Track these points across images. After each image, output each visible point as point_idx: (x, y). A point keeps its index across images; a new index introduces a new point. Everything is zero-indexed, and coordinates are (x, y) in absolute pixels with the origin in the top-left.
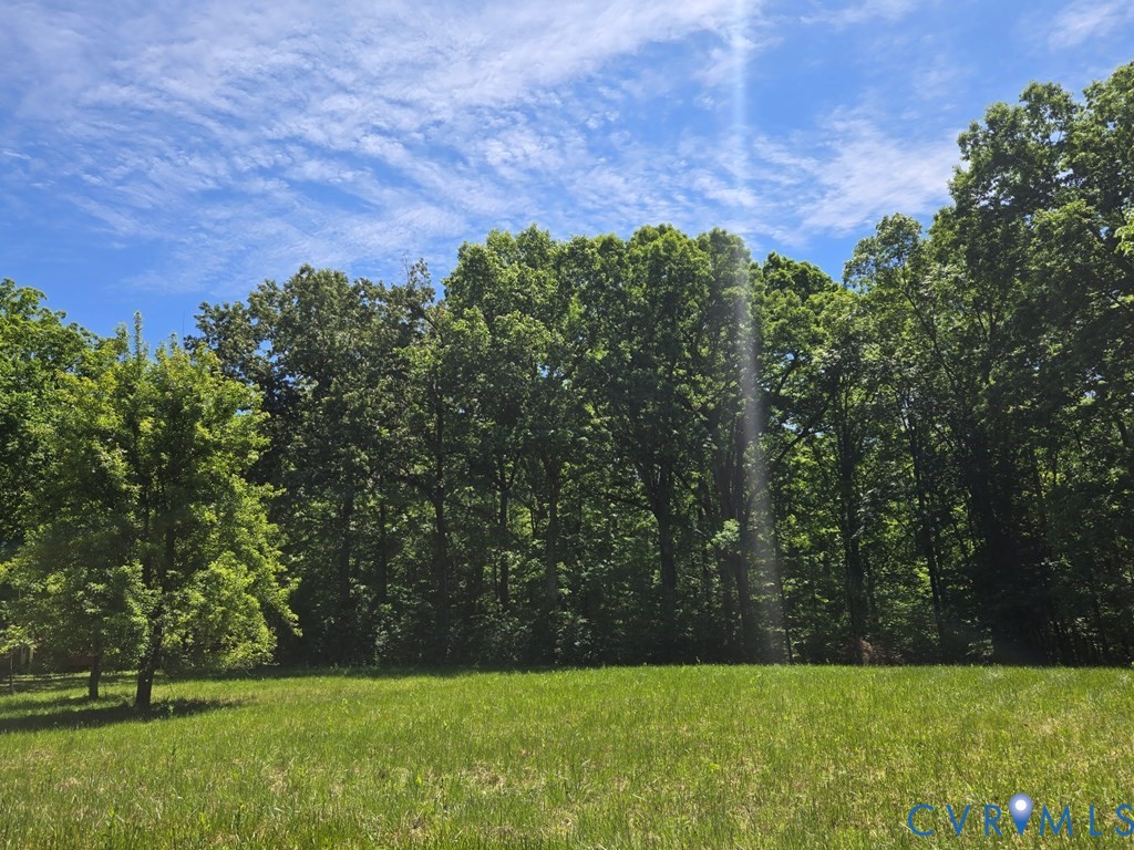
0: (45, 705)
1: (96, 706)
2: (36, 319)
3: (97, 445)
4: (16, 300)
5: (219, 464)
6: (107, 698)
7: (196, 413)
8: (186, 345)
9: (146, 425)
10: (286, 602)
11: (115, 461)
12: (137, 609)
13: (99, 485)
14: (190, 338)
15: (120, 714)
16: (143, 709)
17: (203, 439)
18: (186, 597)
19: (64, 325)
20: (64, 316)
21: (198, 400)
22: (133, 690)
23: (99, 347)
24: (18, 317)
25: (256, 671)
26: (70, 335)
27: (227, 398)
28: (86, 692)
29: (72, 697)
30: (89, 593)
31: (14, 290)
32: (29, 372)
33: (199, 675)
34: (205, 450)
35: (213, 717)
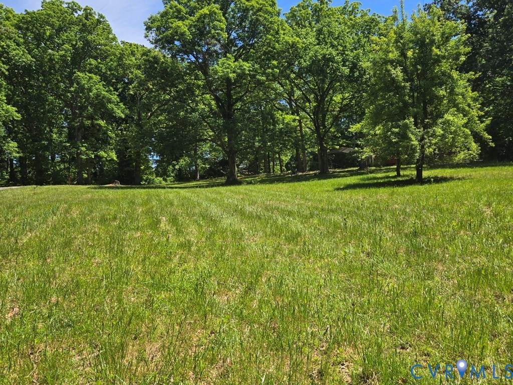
0: (381, 178)
1: (400, 179)
2: (359, 16)
3: (389, 67)
4: (350, 9)
5: (445, 66)
6: (404, 176)
7: (432, 42)
8: (424, 9)
9: (410, 54)
10: (485, 130)
11: (397, 73)
12: (413, 137)
13: (391, 85)
14: (426, 5)
15: (410, 182)
16: (420, 180)
17: (436, 55)
18: (434, 131)
19: (370, 15)
20: (370, 10)
21: (433, 35)
22: (415, 173)
23: (385, 21)
24: (352, 17)
25: (471, 164)
26: (373, 20)
27: (447, 31)
28: (395, 173)
29: (390, 176)
30: (393, 133)
31: (349, 5)
32: (359, 41)
33: (443, 166)
34: (438, 60)
35: (451, 184)
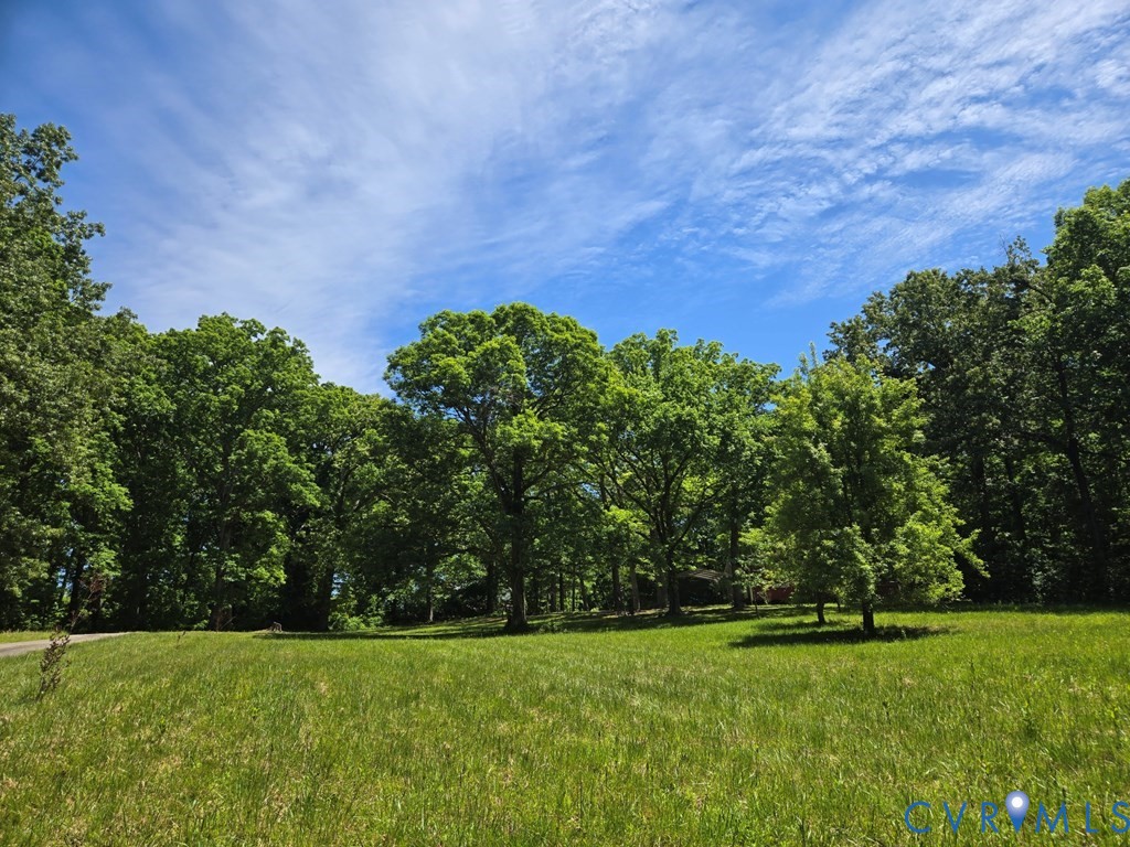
0: (789, 627)
1: (825, 629)
2: (720, 362)
3: (807, 443)
4: (706, 352)
5: (888, 445)
6: (832, 623)
7: (871, 408)
8: (825, 357)
9: (837, 424)
10: (970, 550)
11: (821, 452)
12: (860, 556)
13: (805, 463)
14: (827, 352)
15: (852, 636)
16: (869, 633)
17: (880, 427)
18: (892, 547)
19: (737, 363)
20: (737, 355)
21: (872, 398)
22: (860, 618)
23: (763, 372)
24: (710, 362)
25: (945, 605)
26: (746, 368)
27: (891, 392)
28: (814, 618)
29: (806, 622)
30: (824, 549)
31: (705, 345)
32: (730, 399)
33: (905, 609)
34: (879, 434)
35: (926, 642)
